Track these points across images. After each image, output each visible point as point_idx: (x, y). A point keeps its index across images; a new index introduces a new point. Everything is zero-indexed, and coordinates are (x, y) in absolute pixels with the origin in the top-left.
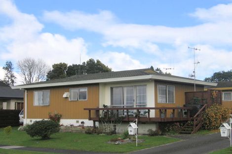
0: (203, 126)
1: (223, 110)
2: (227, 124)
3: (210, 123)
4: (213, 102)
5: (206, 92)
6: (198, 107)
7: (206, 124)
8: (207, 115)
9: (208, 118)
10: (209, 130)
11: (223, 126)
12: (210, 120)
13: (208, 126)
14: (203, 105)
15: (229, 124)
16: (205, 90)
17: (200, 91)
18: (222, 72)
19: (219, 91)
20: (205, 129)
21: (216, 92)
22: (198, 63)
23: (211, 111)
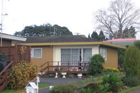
0: (9, 85)
1: (31, 68)
2: (34, 83)
3: (17, 81)
4: (21, 59)
5: (13, 47)
6: (4, 64)
7: (12, 83)
8: (14, 73)
9: (15, 77)
10: (15, 89)
11: (30, 85)
12: (16, 78)
13: (14, 86)
14: (9, 62)
15: (36, 83)
16: (13, 45)
17: (7, 46)
18: (34, 26)
19: (28, 47)
20: (10, 89)
21: (24, 48)
22: (6, 14)
23: (18, 69)
